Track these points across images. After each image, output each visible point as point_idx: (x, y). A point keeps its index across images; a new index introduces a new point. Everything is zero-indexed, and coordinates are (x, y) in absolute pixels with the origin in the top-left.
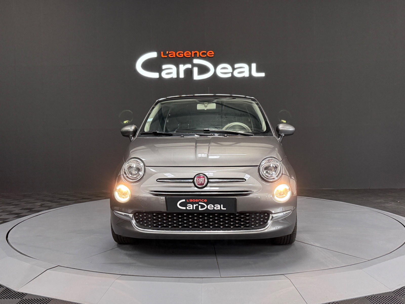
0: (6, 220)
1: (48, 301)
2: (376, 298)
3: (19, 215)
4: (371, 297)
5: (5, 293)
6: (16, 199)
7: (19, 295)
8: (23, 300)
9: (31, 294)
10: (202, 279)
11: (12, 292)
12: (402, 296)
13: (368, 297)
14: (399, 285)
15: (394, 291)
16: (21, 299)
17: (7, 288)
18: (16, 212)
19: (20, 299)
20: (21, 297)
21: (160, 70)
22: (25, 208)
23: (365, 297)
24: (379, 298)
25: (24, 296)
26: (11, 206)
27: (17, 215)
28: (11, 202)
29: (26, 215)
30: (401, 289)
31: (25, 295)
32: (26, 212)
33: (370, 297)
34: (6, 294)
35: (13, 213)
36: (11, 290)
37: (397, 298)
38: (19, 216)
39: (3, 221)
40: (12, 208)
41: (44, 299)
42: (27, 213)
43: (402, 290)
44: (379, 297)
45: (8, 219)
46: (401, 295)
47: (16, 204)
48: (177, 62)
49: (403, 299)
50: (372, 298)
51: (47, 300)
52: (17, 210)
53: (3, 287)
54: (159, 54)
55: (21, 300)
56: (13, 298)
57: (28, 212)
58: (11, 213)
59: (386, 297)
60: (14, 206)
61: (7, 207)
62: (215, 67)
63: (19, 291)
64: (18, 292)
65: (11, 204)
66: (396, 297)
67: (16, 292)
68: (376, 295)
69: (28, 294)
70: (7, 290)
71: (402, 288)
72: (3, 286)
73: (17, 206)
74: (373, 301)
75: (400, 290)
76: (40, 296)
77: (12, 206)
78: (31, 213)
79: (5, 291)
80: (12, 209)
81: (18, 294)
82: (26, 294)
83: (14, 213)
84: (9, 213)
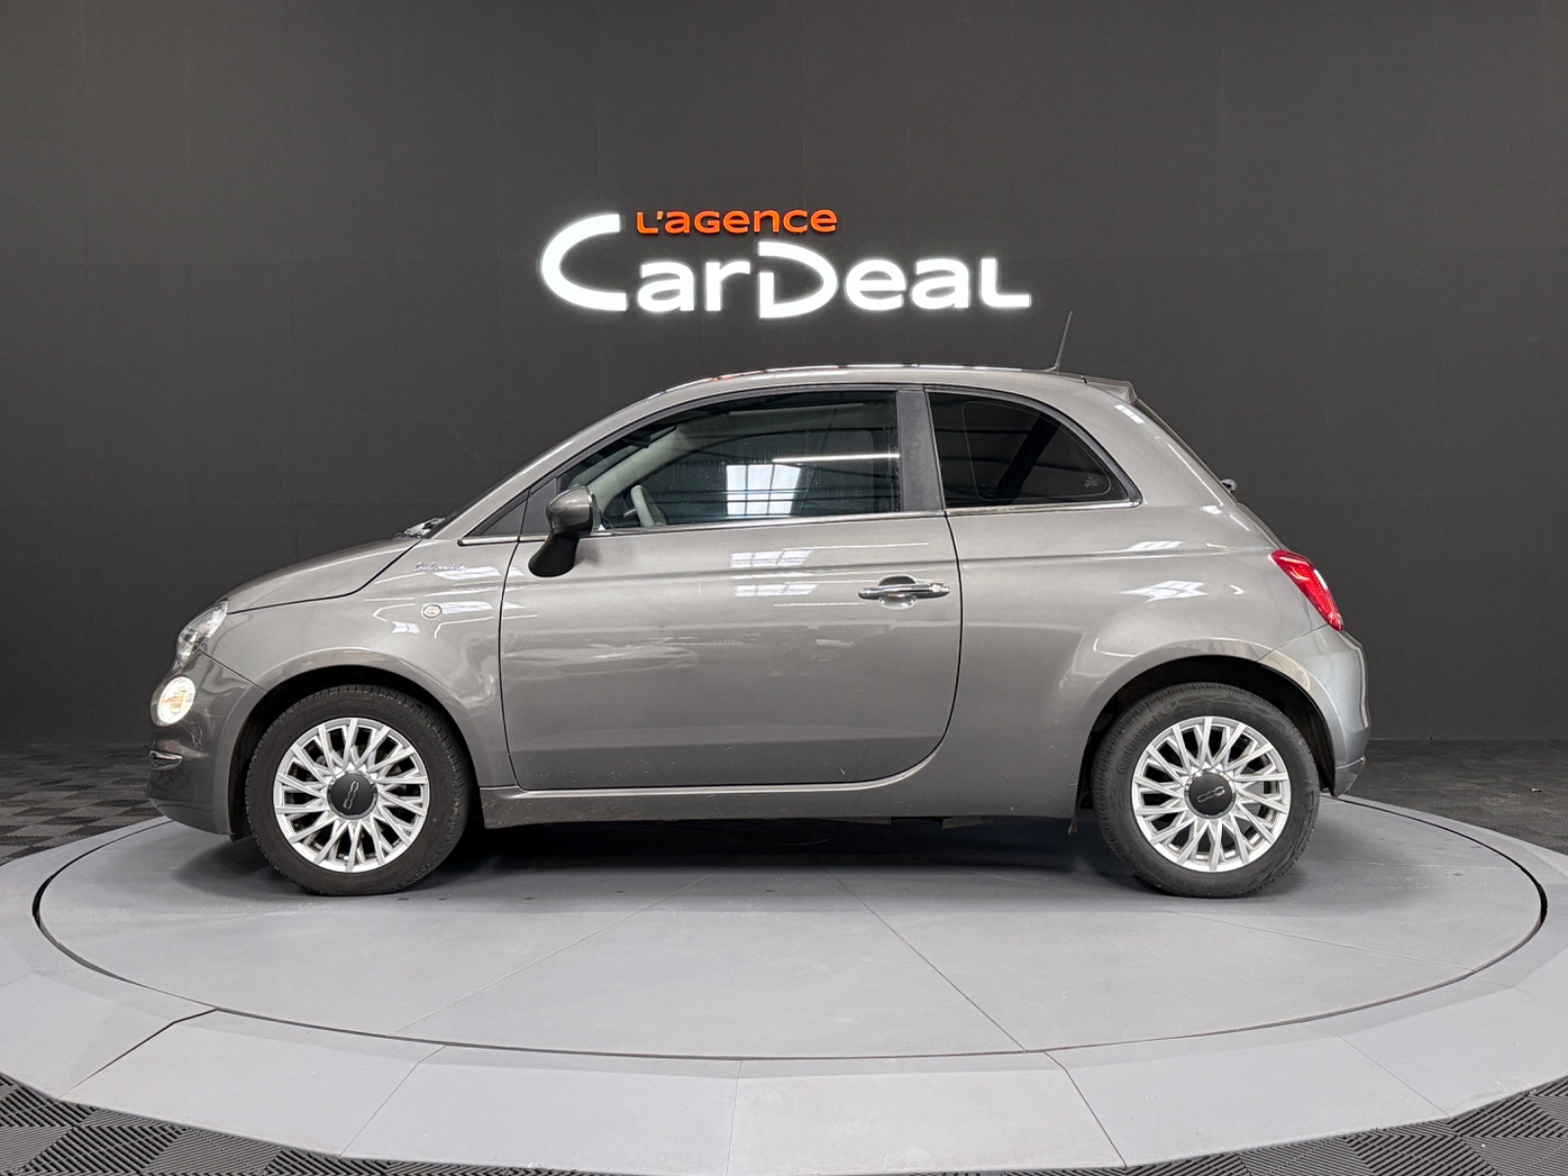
0: (40, 845)
1: (170, 1134)
2: (1381, 1143)
3: (90, 825)
4: (1366, 1139)
5: (15, 1105)
6: (80, 767)
7: (65, 1112)
8: (81, 1129)
9: (110, 1112)
10: (739, 1062)
11: (42, 1103)
12: (1483, 1136)
13: (1352, 1138)
14: (1479, 1097)
15: (1455, 1120)
16: (73, 1125)
17: (23, 1088)
18: (77, 816)
19: (68, 1125)
20: (73, 1121)
21: (630, 283)
22: (115, 801)
23: (1345, 1138)
24: (1395, 1141)
25: (84, 1118)
26: (62, 790)
27: (82, 826)
28: (65, 775)
29: (114, 825)
30: (1483, 1111)
31: (88, 1114)
32: (117, 815)
33: (1360, 1139)
34: (20, 1109)
35: (66, 818)
36: (37, 1095)
37: (1462, 1143)
38: (88, 827)
39: (27, 847)
40: (64, 798)
41: (156, 1128)
42: (120, 817)
43: (1485, 1116)
44: (1396, 1137)
45: (47, 838)
46: (1478, 1132)
47: (81, 783)
48: (695, 250)
49: (1483, 1146)
50: (1367, 1141)
51: (165, 1131)
52: (82, 808)
53: (10, 1085)
54: (629, 223)
55: (73, 1131)
56: (42, 1122)
57: (122, 814)
58: (59, 817)
59: (1421, 1139)
60: (73, 790)
61: (47, 794)
62: (842, 269)
63: (67, 1098)
64: (64, 1104)
65: (64, 784)
66: (1458, 1139)
67: (57, 1103)
68: (1384, 1130)
69: (98, 1109)
70: (24, 1096)
71: (1489, 1106)
72: (11, 1082)
73: (83, 791)
74: (1370, 1152)
75: (1478, 1113)
76: (143, 1119)
77: (66, 790)
78: (135, 818)
79: (16, 1098)
80: (66, 801)
81: (61, 1110)
82: (92, 1109)
83: (71, 818)
84: (53, 817)
